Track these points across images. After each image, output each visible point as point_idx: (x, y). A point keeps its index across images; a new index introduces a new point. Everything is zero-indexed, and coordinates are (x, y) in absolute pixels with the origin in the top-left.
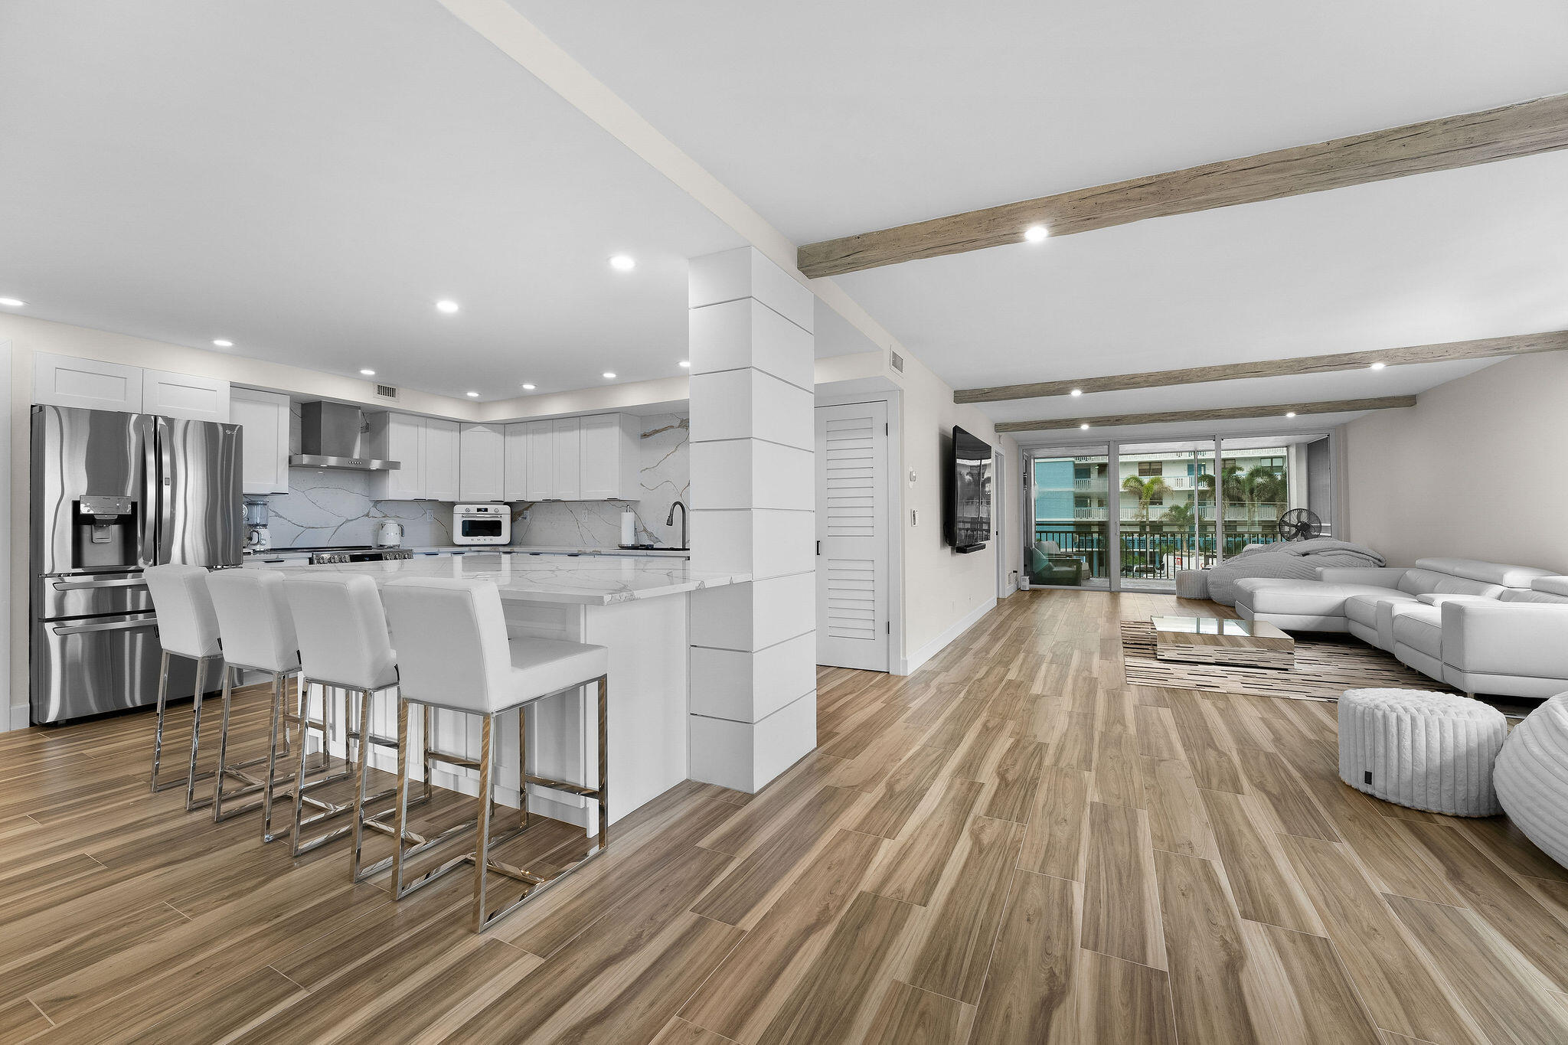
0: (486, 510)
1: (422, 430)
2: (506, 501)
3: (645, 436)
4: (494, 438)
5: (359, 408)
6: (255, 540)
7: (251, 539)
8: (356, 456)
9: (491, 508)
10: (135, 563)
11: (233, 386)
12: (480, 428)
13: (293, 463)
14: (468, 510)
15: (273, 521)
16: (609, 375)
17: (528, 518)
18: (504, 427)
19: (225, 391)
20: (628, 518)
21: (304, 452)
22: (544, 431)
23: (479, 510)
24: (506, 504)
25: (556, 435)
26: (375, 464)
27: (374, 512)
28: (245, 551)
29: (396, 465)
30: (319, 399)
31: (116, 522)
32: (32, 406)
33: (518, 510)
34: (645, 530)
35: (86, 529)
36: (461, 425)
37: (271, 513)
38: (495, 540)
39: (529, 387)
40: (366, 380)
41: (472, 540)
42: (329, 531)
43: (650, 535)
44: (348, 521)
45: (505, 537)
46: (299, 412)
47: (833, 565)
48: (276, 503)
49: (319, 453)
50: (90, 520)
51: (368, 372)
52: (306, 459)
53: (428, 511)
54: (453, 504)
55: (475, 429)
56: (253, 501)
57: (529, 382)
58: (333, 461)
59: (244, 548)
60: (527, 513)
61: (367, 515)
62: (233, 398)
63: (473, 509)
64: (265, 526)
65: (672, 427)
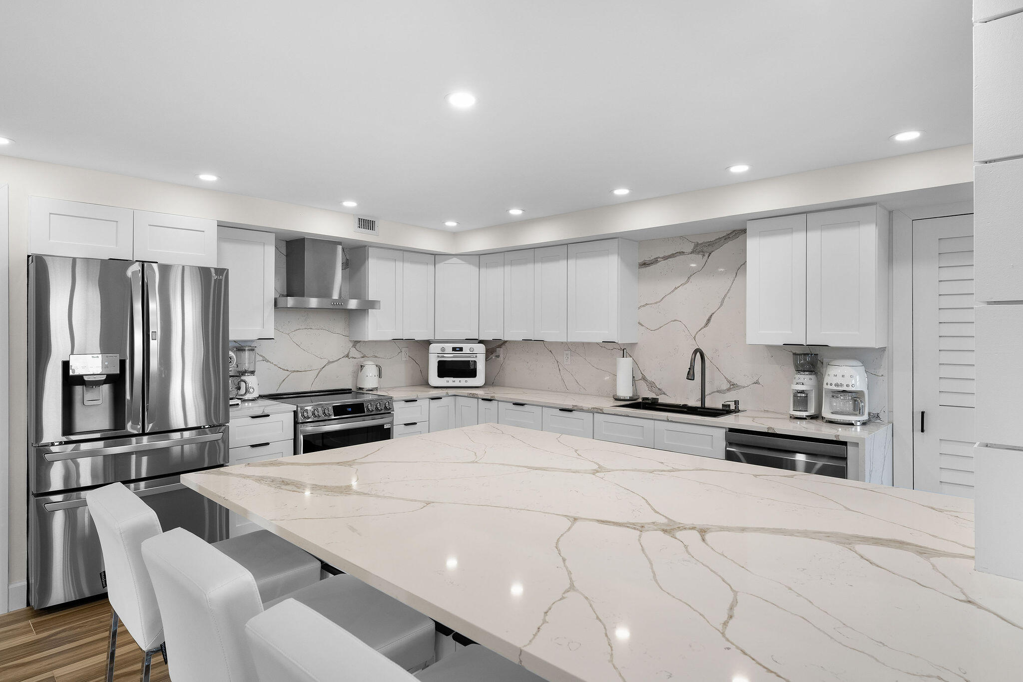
0: (461, 349)
1: (399, 264)
2: (481, 338)
3: (644, 264)
4: (470, 270)
5: (340, 243)
6: (243, 391)
7: (239, 388)
8: (335, 296)
9: (466, 347)
10: (123, 427)
11: (220, 225)
12: (455, 260)
13: (279, 305)
14: (443, 349)
15: (260, 367)
16: (621, 192)
17: (502, 356)
18: (479, 259)
19: (212, 231)
20: (624, 366)
21: (289, 294)
22: (524, 262)
23: (454, 349)
24: (481, 342)
25: (538, 266)
26: (353, 304)
27: (354, 353)
28: (231, 402)
29: (373, 304)
30: (302, 236)
31: (105, 382)
32: (29, 256)
33: (493, 348)
34: (644, 378)
35: (78, 389)
36: (435, 257)
37: (259, 358)
38: (470, 381)
39: (516, 212)
40: (346, 212)
41: (448, 382)
42: (313, 374)
43: (651, 385)
44: (329, 363)
45: (479, 380)
46: (284, 251)
47: (947, 448)
48: (264, 349)
49: (303, 295)
50: (80, 380)
51: (350, 204)
52: (290, 301)
53: (403, 350)
54: (428, 343)
55: (450, 261)
56: (240, 348)
57: (517, 206)
58: (314, 302)
59: (232, 399)
60: (501, 351)
61: (347, 356)
62: (221, 238)
63: (449, 347)
64: (253, 373)
65: (682, 253)
